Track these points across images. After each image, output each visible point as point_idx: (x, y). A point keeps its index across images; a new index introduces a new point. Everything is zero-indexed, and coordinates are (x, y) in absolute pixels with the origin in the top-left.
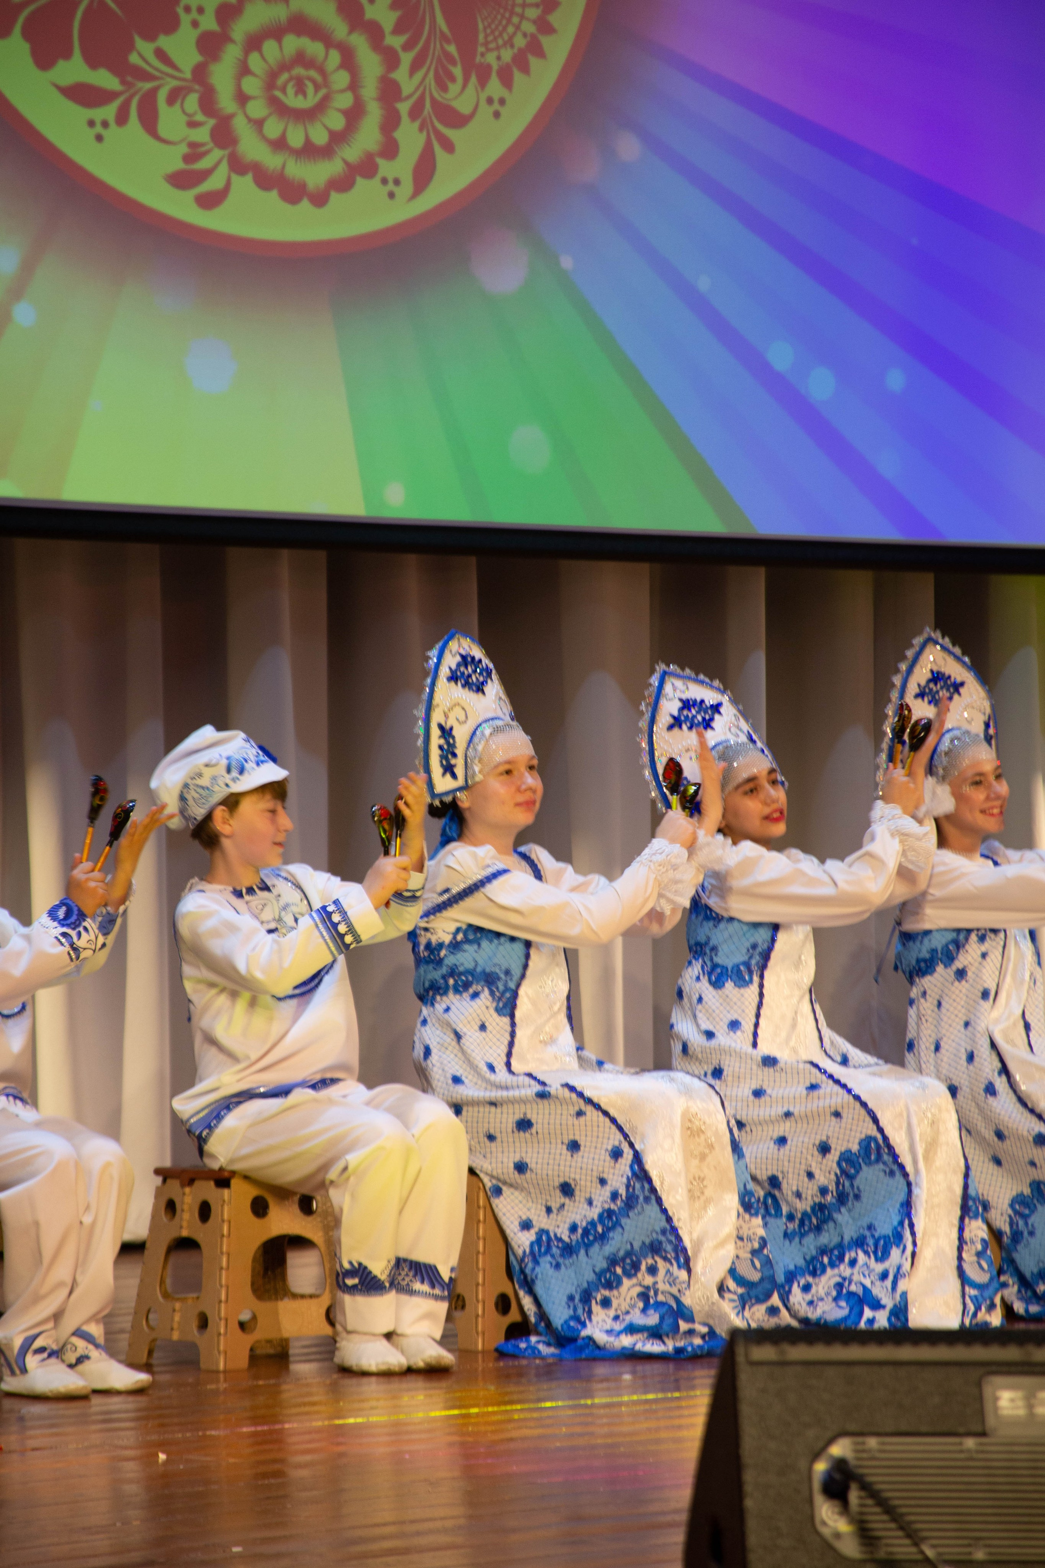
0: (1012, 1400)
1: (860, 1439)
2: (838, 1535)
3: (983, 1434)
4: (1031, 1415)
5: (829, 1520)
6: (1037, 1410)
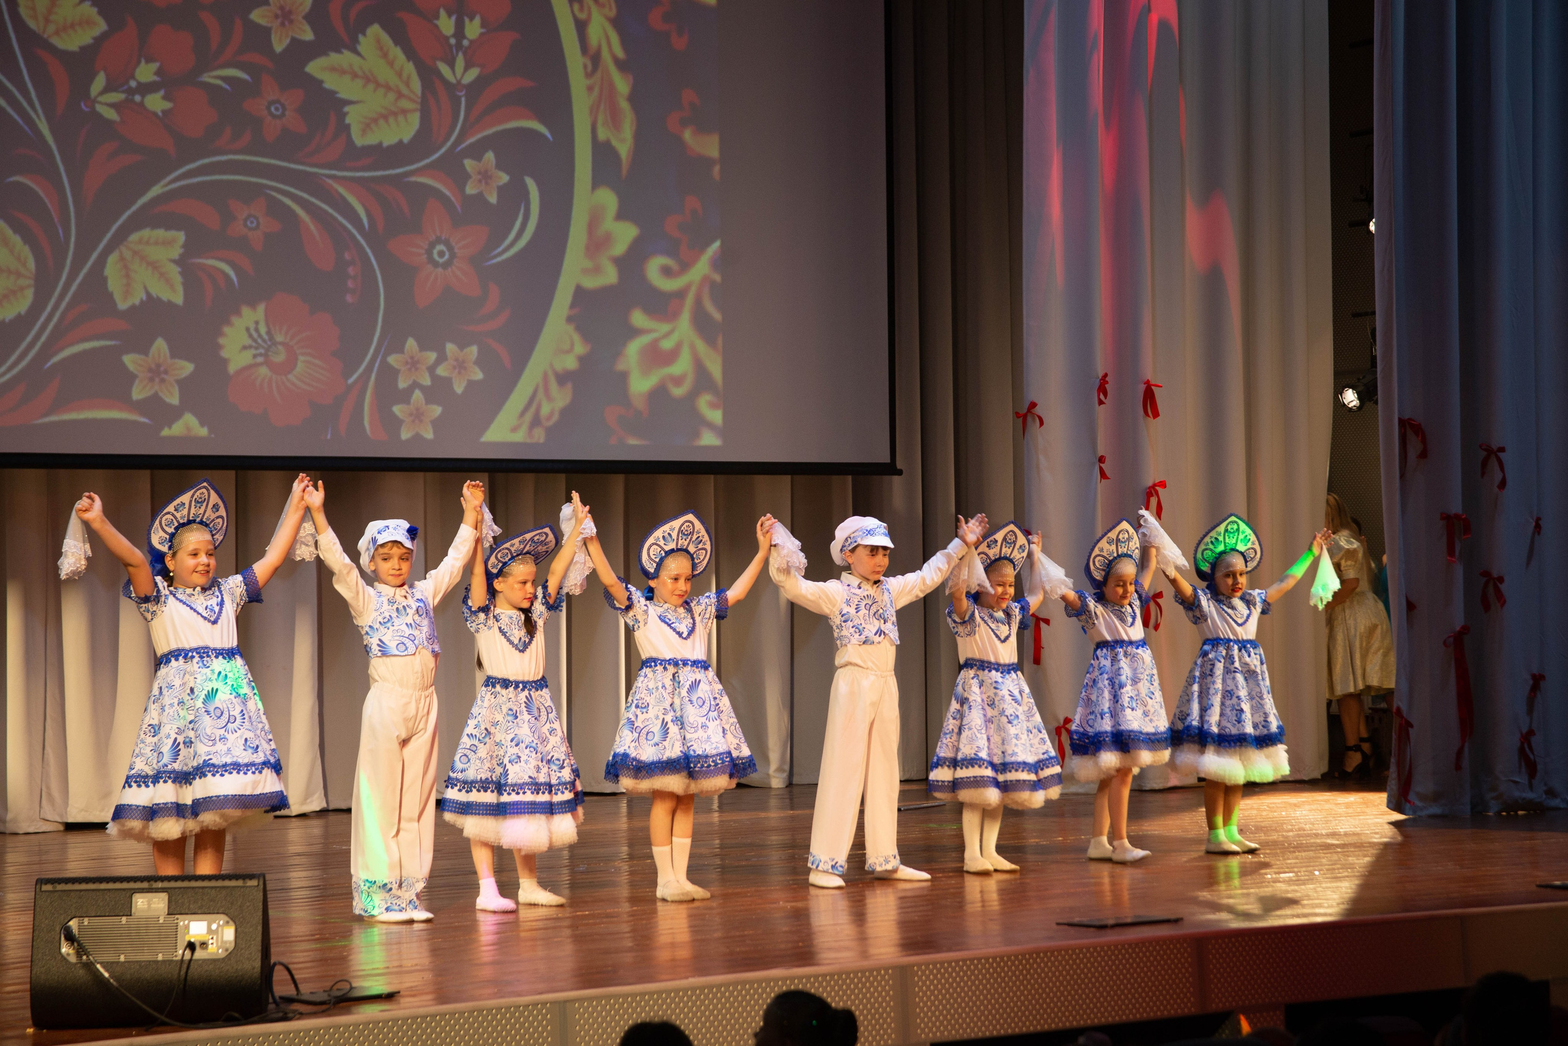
0: (142, 902)
1: (81, 919)
2: (68, 954)
3: (130, 916)
4: (150, 908)
5: (65, 949)
6: (153, 906)
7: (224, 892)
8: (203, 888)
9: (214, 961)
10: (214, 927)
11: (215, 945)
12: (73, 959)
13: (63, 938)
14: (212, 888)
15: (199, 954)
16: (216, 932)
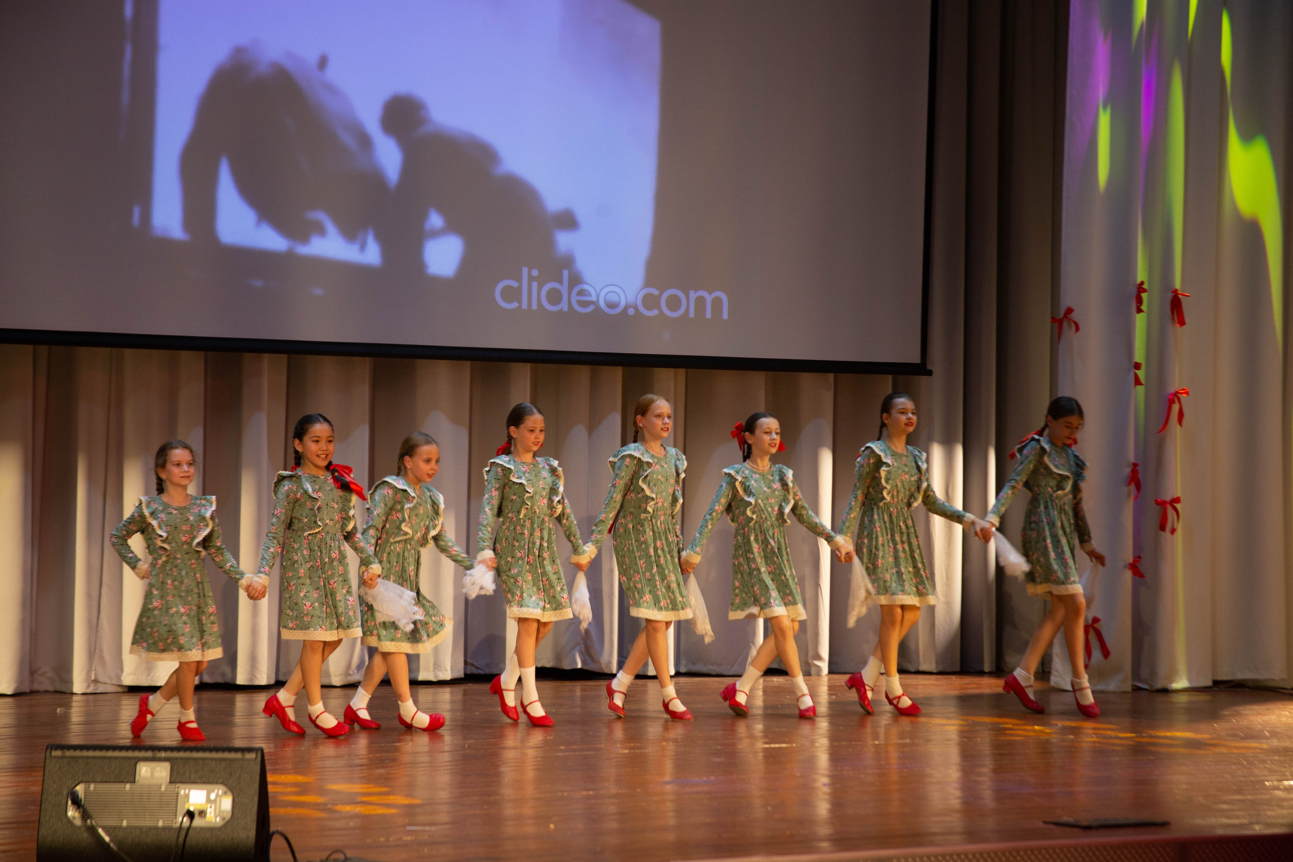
0: (146, 770)
1: (88, 784)
2: (74, 818)
3: (134, 783)
4: (153, 776)
5: (71, 812)
6: (156, 774)
7: (223, 764)
8: (204, 759)
9: (211, 829)
10: (213, 796)
11: (213, 814)
12: (78, 822)
13: (70, 802)
14: (212, 759)
15: (198, 822)
16: (215, 801)
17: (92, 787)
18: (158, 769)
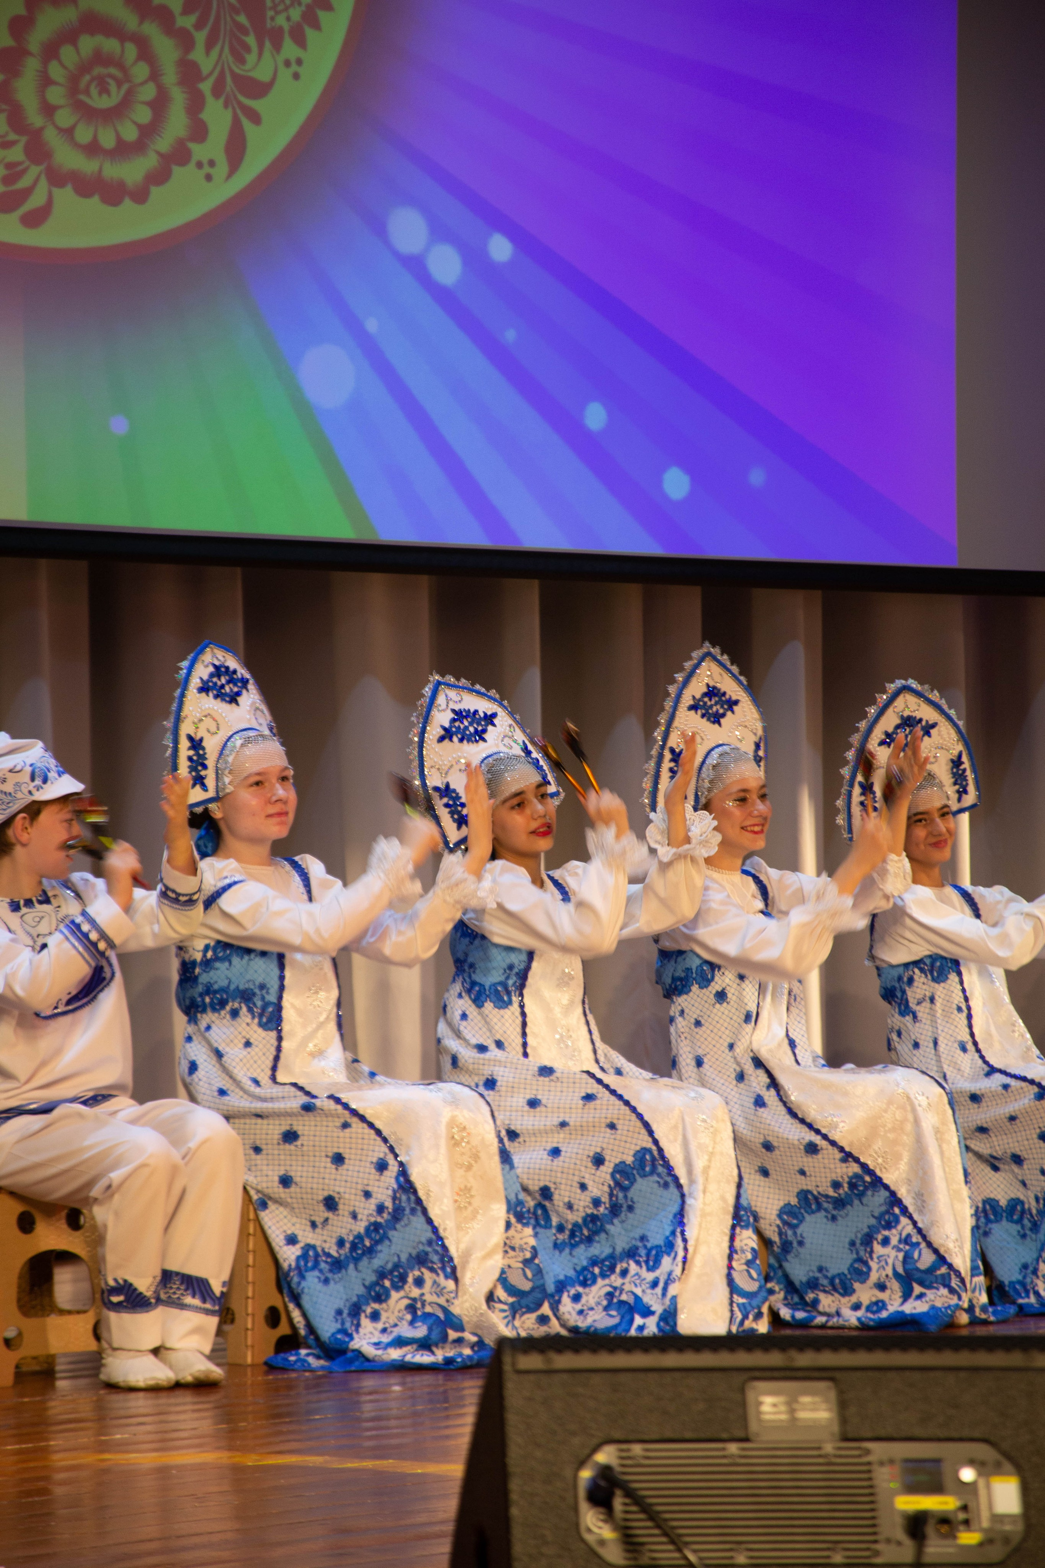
1: (624, 1446)
2: (602, 1542)
3: (746, 1440)
4: (793, 1419)
5: (593, 1527)
6: (801, 1414)
11: (975, 1527)
14: (947, 1370)
15: (938, 1548)
17: (637, 1449)
18: (806, 1399)
